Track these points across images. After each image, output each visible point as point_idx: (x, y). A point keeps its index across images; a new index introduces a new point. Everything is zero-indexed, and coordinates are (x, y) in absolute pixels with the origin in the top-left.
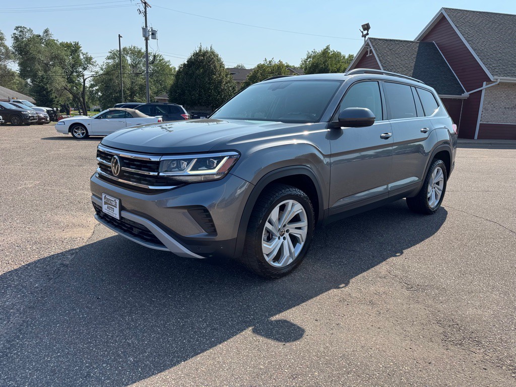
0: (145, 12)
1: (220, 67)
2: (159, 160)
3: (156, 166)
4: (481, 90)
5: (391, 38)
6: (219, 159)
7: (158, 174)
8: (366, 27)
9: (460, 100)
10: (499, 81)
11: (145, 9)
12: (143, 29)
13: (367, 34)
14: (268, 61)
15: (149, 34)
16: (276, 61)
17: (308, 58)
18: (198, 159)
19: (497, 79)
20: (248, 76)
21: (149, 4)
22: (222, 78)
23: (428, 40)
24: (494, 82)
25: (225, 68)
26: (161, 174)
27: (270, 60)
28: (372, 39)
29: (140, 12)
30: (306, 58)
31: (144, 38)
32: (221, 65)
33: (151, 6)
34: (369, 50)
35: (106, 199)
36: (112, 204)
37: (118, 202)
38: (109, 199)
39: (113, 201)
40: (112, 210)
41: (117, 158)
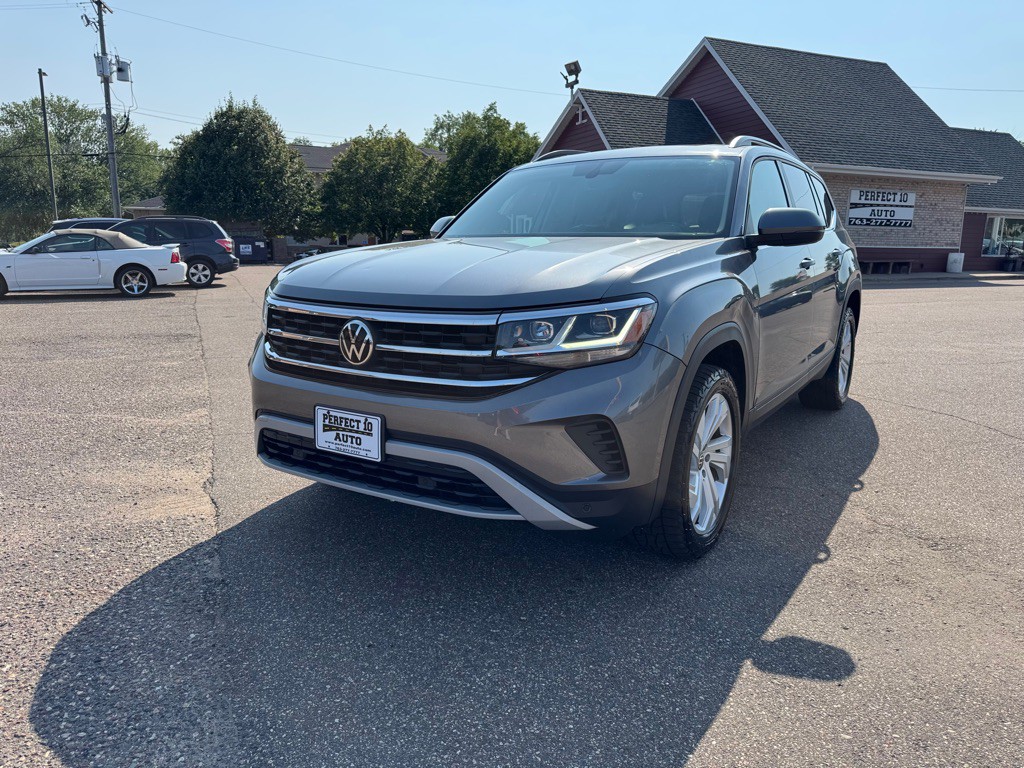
0: (101, 22)
1: (277, 143)
2: (493, 323)
3: (487, 337)
6: (623, 316)
7: (494, 353)
8: (574, 69)
11: (100, 15)
12: (97, 58)
13: (576, 82)
14: (375, 130)
15: (112, 71)
16: (392, 133)
17: (437, 129)
18: (580, 317)
20: (336, 161)
21: (107, 5)
22: (285, 164)
23: (683, 96)
25: (287, 143)
26: (500, 353)
27: (380, 129)
28: (586, 91)
29: (88, 21)
30: (433, 127)
31: (99, 79)
32: (279, 137)
33: (112, 9)
34: (580, 112)
35: (330, 419)
36: (355, 428)
37: (376, 423)
38: (341, 418)
39: (358, 422)
40: (352, 443)
41: (362, 325)
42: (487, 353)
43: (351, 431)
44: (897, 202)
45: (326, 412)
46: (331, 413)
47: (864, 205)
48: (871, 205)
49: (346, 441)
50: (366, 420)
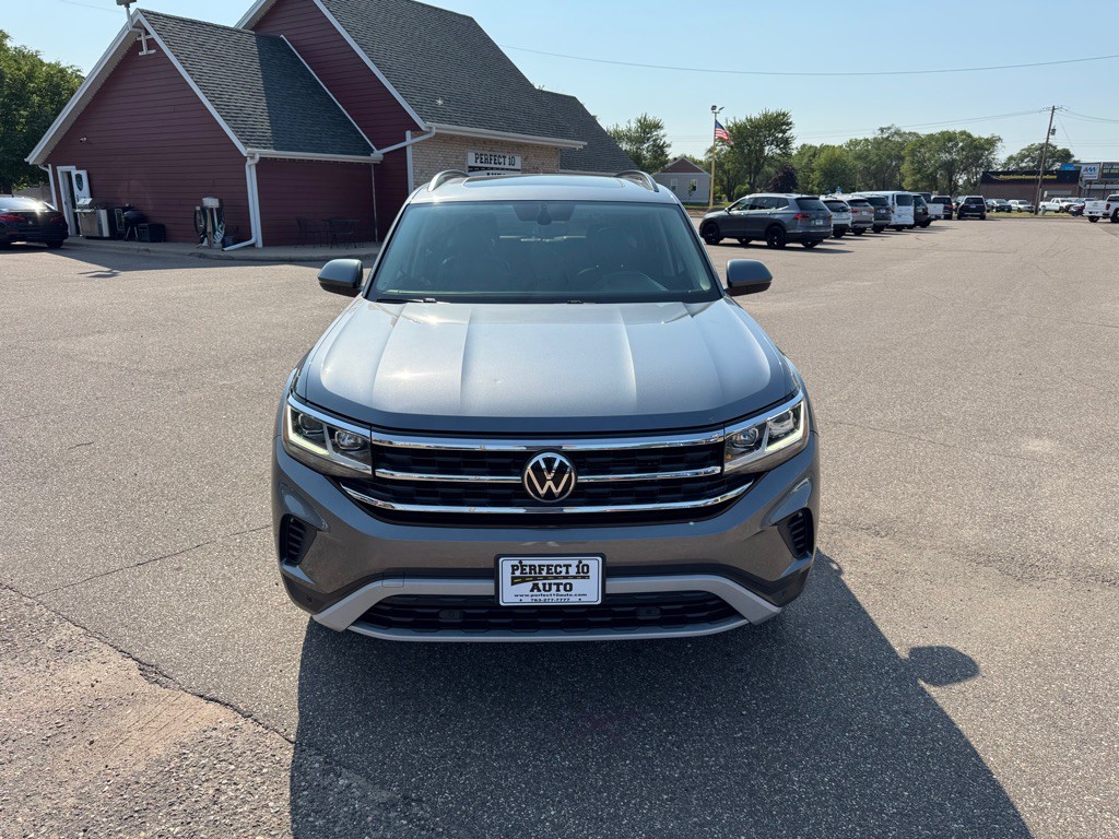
3: (717, 453)
4: (405, 148)
5: (194, 18)
9: (367, 166)
10: (434, 131)
19: (431, 128)
23: (269, 31)
24: (426, 133)
34: (143, 40)
35: (523, 570)
36: (563, 574)
37: (595, 565)
38: (540, 566)
39: (567, 566)
40: (558, 590)
41: (559, 458)
42: (718, 470)
43: (556, 578)
44: (507, 166)
45: (517, 563)
46: (524, 563)
47: (480, 169)
48: (486, 169)
49: (550, 590)
50: (580, 562)
